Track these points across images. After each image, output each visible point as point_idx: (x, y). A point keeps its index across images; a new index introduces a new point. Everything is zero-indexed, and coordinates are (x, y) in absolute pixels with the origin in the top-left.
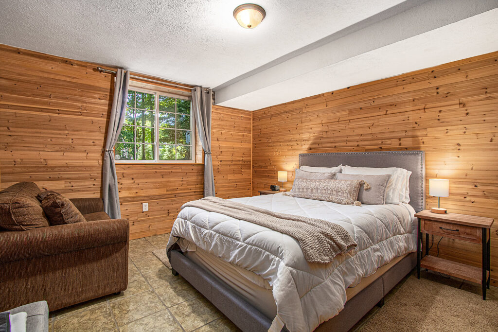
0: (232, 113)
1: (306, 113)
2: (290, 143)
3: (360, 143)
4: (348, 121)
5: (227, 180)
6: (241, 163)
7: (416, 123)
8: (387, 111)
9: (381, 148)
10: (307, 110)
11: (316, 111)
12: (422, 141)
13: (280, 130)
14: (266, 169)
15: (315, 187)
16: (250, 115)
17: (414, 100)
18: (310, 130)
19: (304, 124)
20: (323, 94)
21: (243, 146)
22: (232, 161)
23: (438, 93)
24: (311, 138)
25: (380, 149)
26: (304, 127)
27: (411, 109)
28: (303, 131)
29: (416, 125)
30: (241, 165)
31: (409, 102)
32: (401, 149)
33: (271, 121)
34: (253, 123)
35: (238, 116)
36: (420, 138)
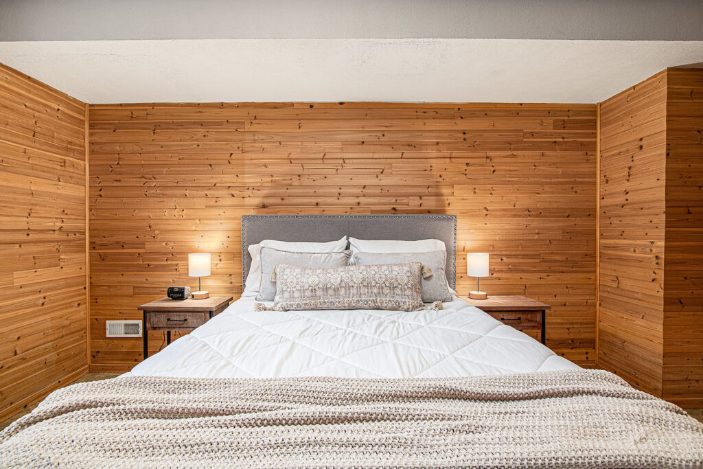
0: (29, 92)
1: (254, 133)
2: (211, 192)
3: (361, 200)
4: (342, 161)
5: (14, 288)
6: (57, 236)
7: (441, 176)
8: (403, 153)
9: (394, 209)
10: (255, 128)
11: (276, 134)
12: (447, 202)
13: (182, 161)
14: (141, 251)
15: (343, 285)
16: (81, 112)
17: (438, 143)
18: (264, 169)
19: (248, 156)
20: (292, 104)
21: (63, 192)
22: (28, 231)
23: (465, 139)
24: (266, 184)
25: (393, 212)
26: (247, 162)
27: (434, 155)
28: (247, 169)
29: (440, 180)
30: (58, 242)
31: (432, 145)
32: (421, 212)
33: (155, 137)
34: (91, 135)
35: (46, 106)
36: (445, 198)
